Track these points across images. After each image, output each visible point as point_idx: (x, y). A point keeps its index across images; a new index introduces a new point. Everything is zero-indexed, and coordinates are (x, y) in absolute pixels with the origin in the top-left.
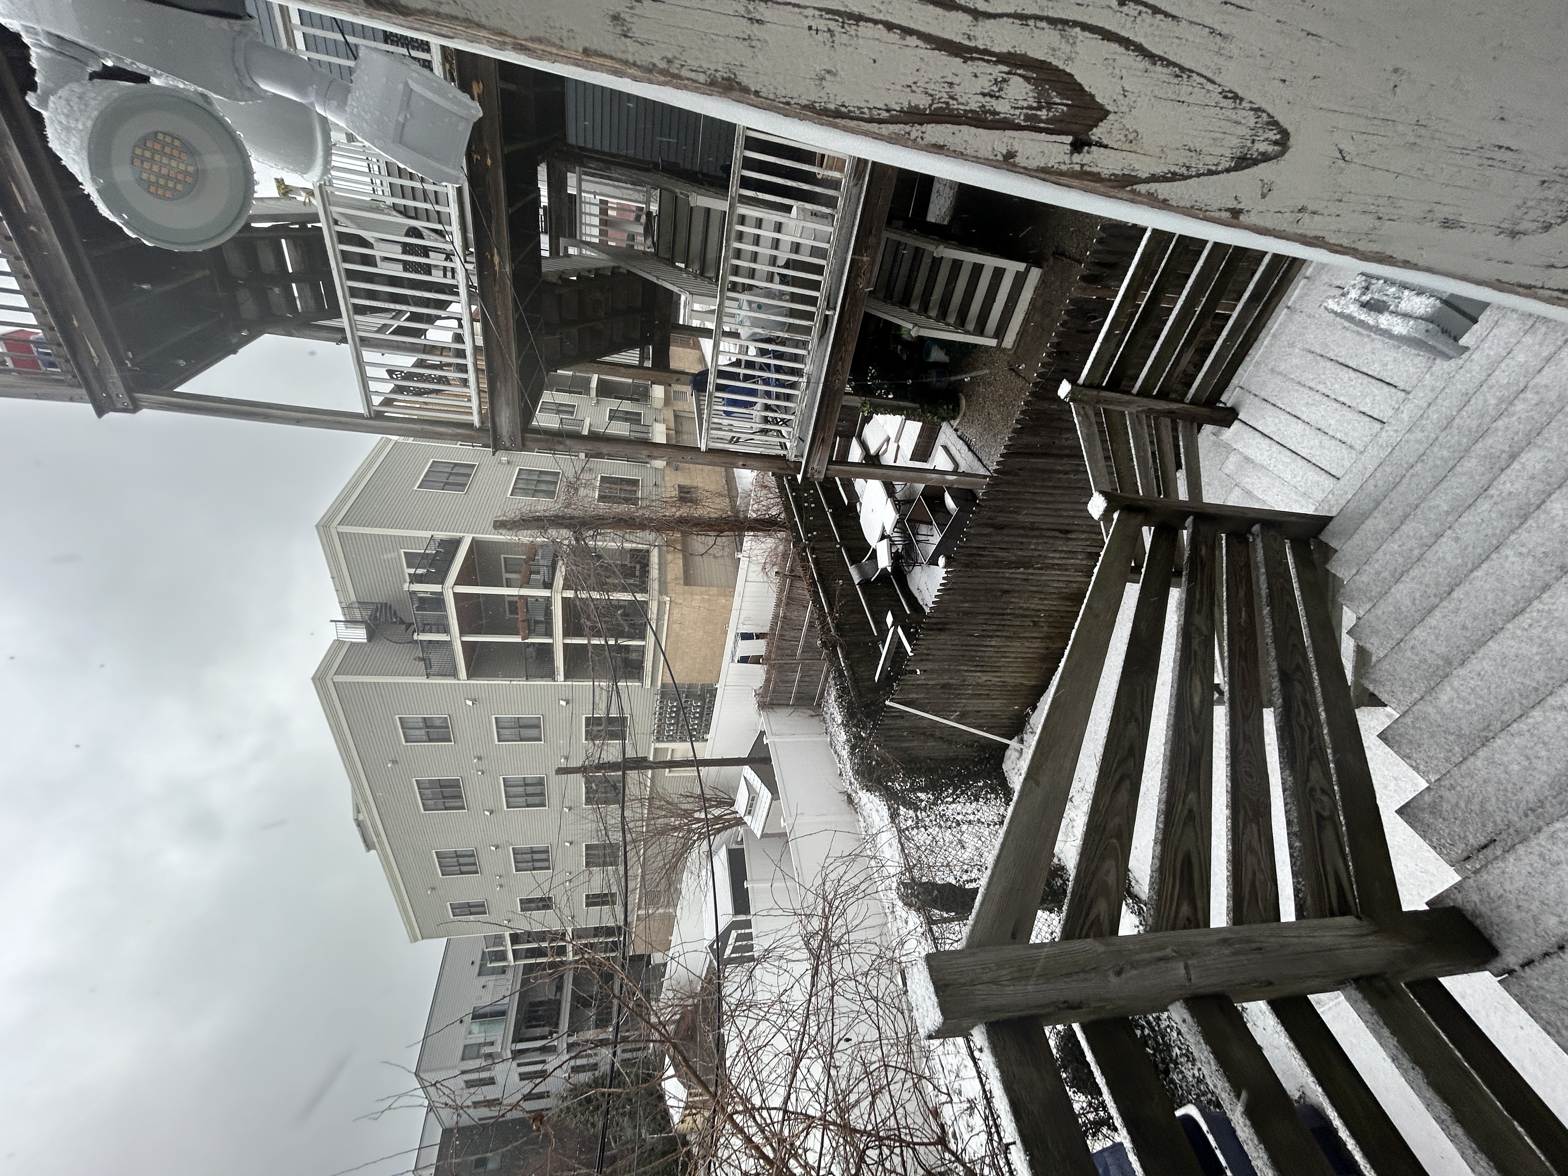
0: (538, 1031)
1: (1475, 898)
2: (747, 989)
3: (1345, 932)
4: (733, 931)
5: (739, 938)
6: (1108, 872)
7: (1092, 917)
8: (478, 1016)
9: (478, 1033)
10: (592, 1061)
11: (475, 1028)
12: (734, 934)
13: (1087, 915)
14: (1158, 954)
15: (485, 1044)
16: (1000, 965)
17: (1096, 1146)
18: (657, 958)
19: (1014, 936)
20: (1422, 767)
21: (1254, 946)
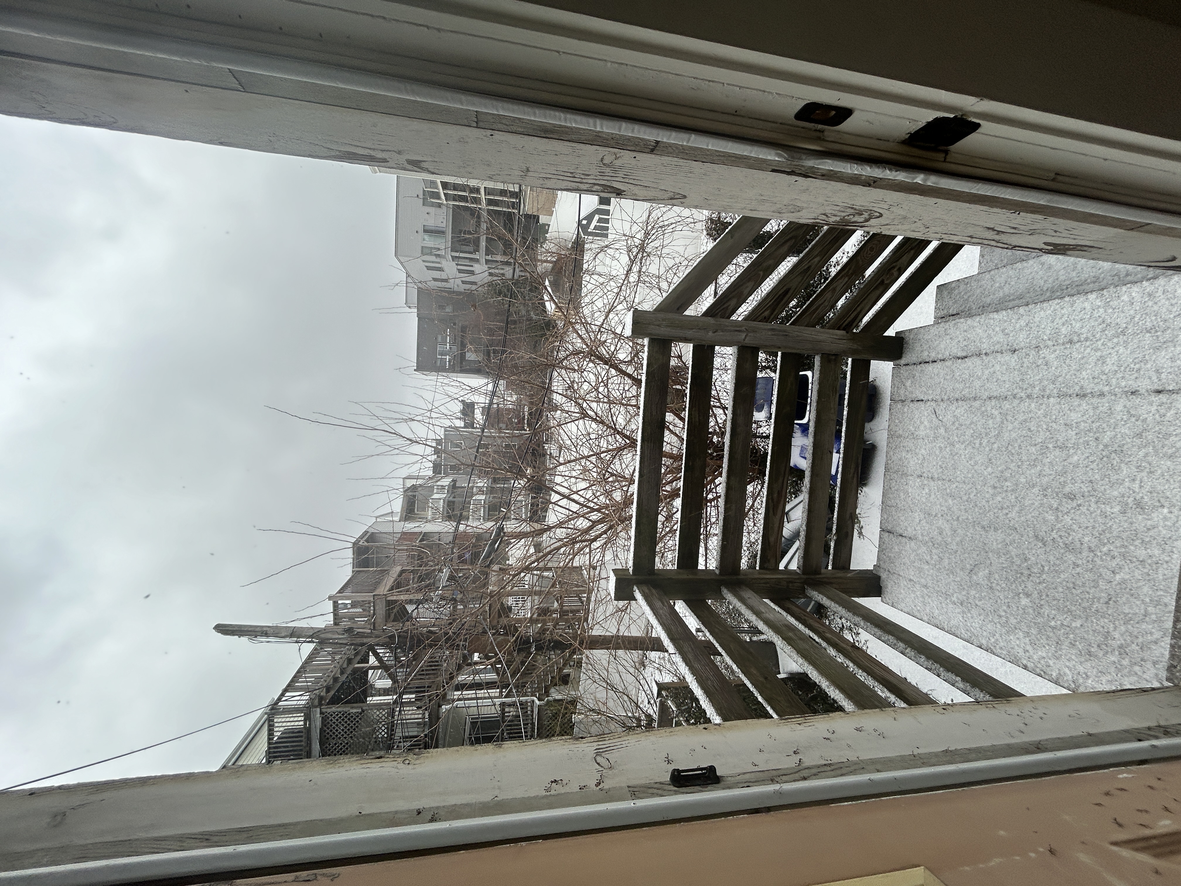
0: (467, 248)
1: (911, 337)
2: (592, 265)
3: (835, 337)
4: (597, 215)
5: (600, 220)
6: (747, 287)
7: (725, 306)
8: (427, 231)
9: (430, 242)
10: (502, 272)
11: (426, 237)
12: (597, 217)
13: (724, 304)
14: (738, 329)
15: (435, 248)
16: (663, 320)
17: (760, 375)
18: (543, 219)
19: (678, 309)
20: (983, 264)
21: (785, 334)
